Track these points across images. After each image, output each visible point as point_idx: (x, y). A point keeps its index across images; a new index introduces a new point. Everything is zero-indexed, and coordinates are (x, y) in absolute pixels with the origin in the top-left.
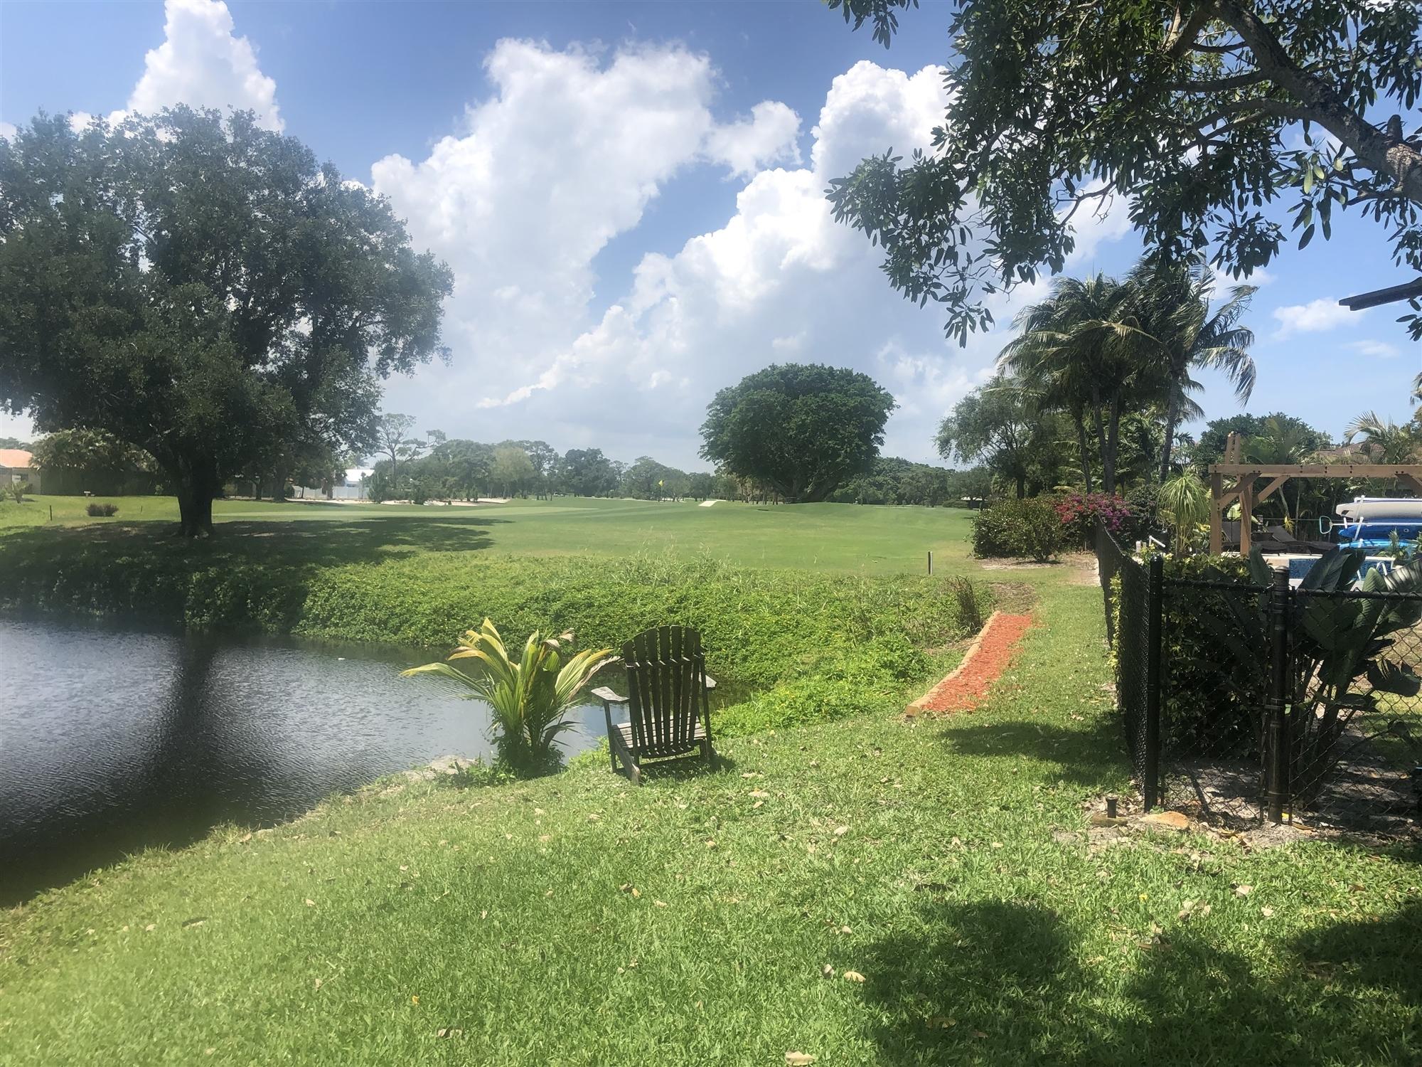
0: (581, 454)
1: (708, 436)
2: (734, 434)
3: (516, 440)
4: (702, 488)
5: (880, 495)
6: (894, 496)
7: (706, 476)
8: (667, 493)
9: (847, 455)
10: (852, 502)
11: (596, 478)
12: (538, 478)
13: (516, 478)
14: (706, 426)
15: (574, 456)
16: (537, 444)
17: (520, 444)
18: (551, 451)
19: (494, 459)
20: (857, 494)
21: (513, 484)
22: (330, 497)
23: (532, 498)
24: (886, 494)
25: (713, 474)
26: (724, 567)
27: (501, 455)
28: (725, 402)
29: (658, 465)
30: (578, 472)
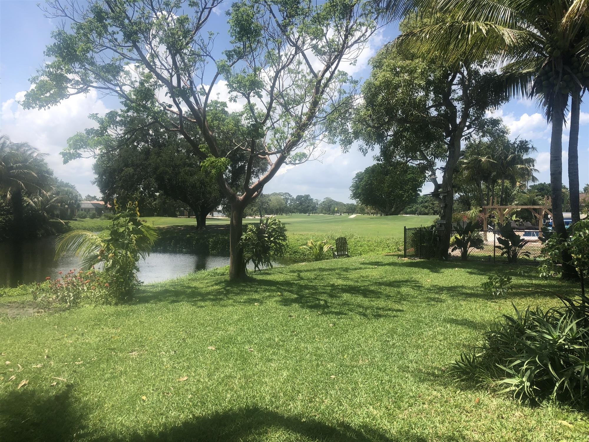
0: (302, 197)
1: (352, 191)
2: (363, 190)
3: (278, 192)
4: (351, 210)
5: (426, 211)
6: (432, 211)
7: (353, 205)
8: (337, 212)
9: (407, 197)
10: (415, 214)
11: (308, 206)
12: (286, 207)
13: (278, 207)
14: (352, 187)
15: (299, 198)
16: (286, 193)
17: (279, 194)
18: (291, 196)
19: (270, 200)
20: (416, 211)
21: (277, 210)
22: (213, 215)
23: (284, 215)
24: (429, 210)
25: (355, 204)
26: (356, 235)
27: (273, 198)
28: (359, 177)
29: (333, 200)
30: (301, 204)
